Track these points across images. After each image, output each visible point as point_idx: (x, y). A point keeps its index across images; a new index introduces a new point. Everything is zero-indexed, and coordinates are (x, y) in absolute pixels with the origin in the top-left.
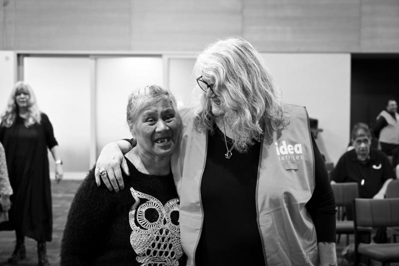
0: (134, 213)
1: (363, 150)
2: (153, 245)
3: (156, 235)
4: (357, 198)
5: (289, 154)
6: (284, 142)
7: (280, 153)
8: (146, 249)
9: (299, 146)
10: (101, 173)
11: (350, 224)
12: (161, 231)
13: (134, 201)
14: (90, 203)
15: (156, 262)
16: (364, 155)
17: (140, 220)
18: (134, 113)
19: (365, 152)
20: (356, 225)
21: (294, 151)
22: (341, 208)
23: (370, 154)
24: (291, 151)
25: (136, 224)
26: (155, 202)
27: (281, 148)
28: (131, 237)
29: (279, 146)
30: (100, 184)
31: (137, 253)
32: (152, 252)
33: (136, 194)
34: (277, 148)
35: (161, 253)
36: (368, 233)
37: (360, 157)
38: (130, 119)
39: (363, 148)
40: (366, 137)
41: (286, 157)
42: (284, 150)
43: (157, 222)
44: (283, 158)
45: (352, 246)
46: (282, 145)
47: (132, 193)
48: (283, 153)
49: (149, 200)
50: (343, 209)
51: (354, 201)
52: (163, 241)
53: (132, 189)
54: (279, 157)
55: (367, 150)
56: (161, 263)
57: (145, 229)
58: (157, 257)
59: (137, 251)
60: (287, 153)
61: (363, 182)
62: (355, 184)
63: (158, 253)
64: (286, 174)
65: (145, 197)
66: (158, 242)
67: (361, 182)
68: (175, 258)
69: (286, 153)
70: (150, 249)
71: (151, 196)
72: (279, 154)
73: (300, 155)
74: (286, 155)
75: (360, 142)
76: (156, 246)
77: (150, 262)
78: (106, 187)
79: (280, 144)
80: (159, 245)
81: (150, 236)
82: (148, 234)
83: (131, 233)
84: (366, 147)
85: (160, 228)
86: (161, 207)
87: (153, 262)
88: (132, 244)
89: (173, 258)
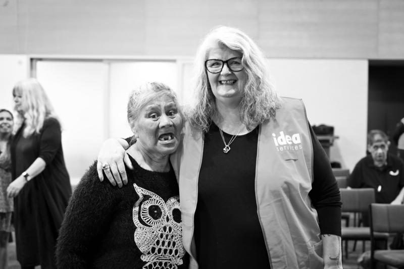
0: (138, 210)
1: (380, 156)
2: (158, 243)
3: (160, 233)
4: (373, 203)
5: (288, 145)
6: (282, 133)
7: (279, 144)
8: (151, 247)
9: (297, 135)
10: (104, 167)
11: (366, 231)
12: (165, 228)
13: (137, 197)
14: (92, 199)
15: (161, 261)
16: (380, 161)
17: (143, 217)
18: (136, 110)
19: (382, 158)
20: (372, 231)
21: (292, 141)
22: (357, 214)
23: (387, 160)
24: (289, 141)
25: (140, 222)
26: (158, 199)
27: (279, 138)
28: (135, 235)
29: (277, 137)
30: (103, 179)
31: (141, 251)
32: (157, 250)
33: (140, 191)
34: (275, 139)
35: (165, 251)
36: (385, 239)
37: (376, 163)
38: (131, 117)
39: (380, 154)
40: (383, 143)
41: (285, 147)
42: (282, 140)
43: (160, 220)
44: (281, 149)
45: (368, 254)
46: (280, 135)
47: (136, 189)
48: (282, 143)
49: (151, 197)
50: (359, 216)
51: (370, 207)
52: (167, 239)
53: (135, 185)
54: (277, 148)
55: (384, 156)
56: (166, 261)
57: (150, 226)
58: (162, 255)
59: (142, 249)
60: (286, 144)
61: (380, 189)
62: (372, 190)
63: (162, 251)
64: (285, 164)
65: (148, 194)
66: (162, 239)
67: (377, 188)
68: (179, 257)
69: (284, 143)
70: (154, 246)
71: (153, 193)
72: (277, 145)
73: (298, 145)
74: (284, 145)
75: (376, 147)
76: (161, 244)
77: (155, 260)
78: (109, 181)
79: (278, 135)
80: (163, 243)
81: (154, 233)
82: (153, 231)
83: (135, 231)
84: (383, 153)
85: (164, 225)
86: (164, 204)
87: (158, 260)
88: (136, 242)
89: (177, 256)
